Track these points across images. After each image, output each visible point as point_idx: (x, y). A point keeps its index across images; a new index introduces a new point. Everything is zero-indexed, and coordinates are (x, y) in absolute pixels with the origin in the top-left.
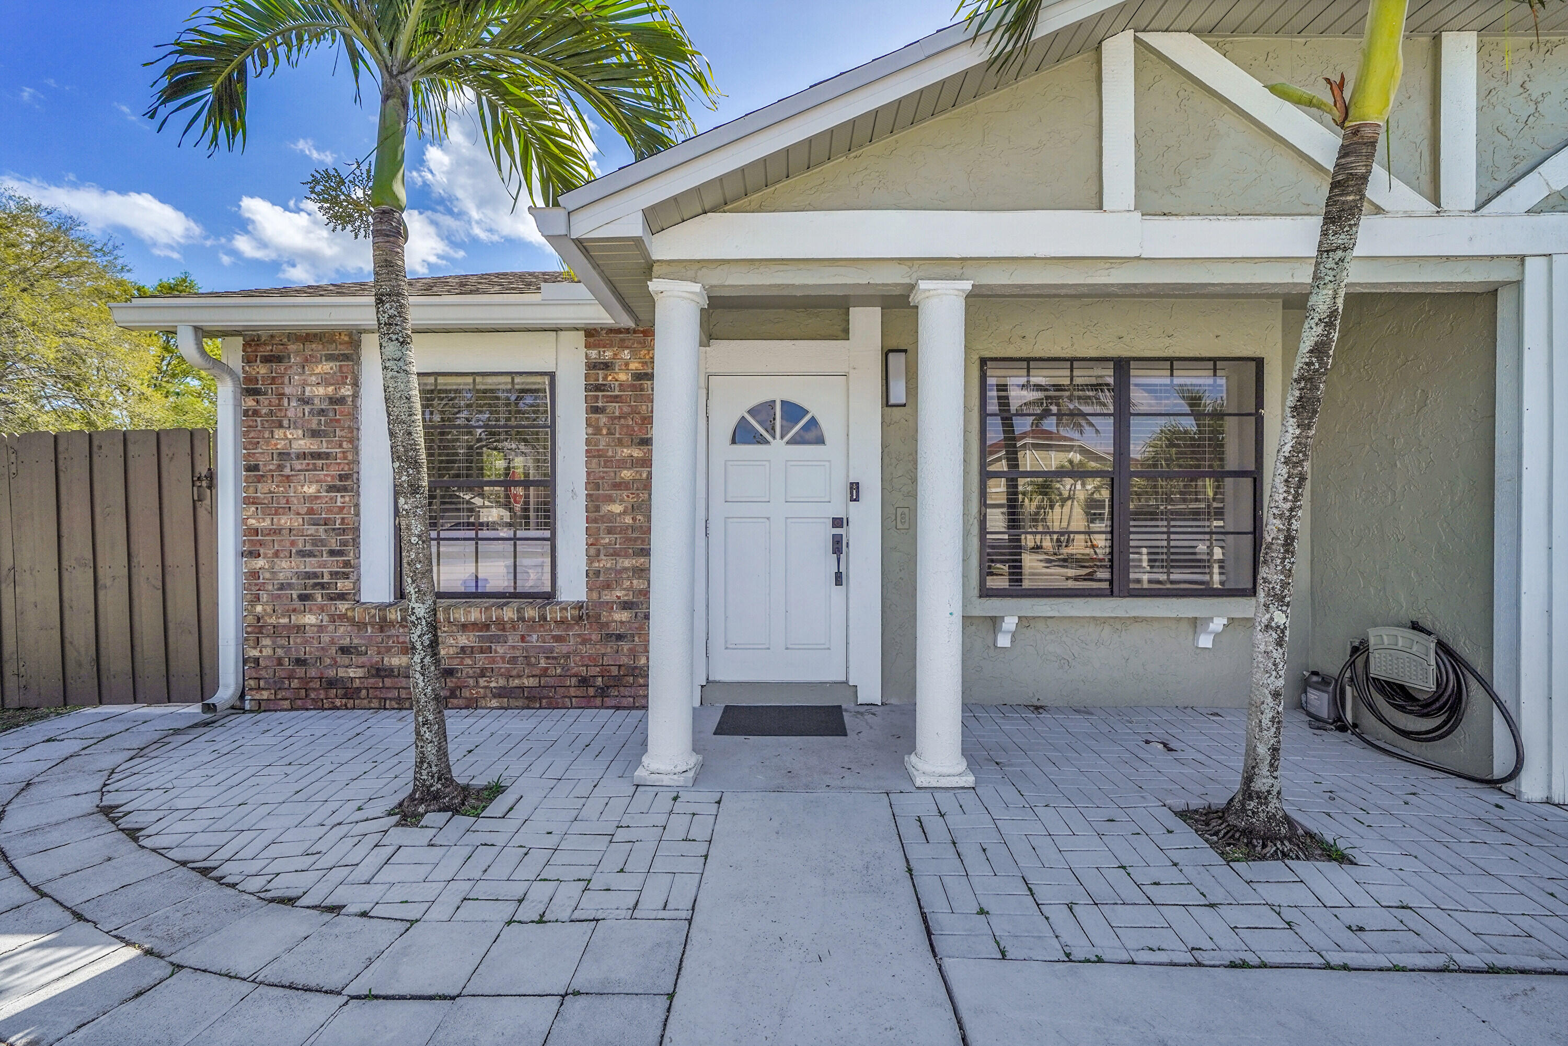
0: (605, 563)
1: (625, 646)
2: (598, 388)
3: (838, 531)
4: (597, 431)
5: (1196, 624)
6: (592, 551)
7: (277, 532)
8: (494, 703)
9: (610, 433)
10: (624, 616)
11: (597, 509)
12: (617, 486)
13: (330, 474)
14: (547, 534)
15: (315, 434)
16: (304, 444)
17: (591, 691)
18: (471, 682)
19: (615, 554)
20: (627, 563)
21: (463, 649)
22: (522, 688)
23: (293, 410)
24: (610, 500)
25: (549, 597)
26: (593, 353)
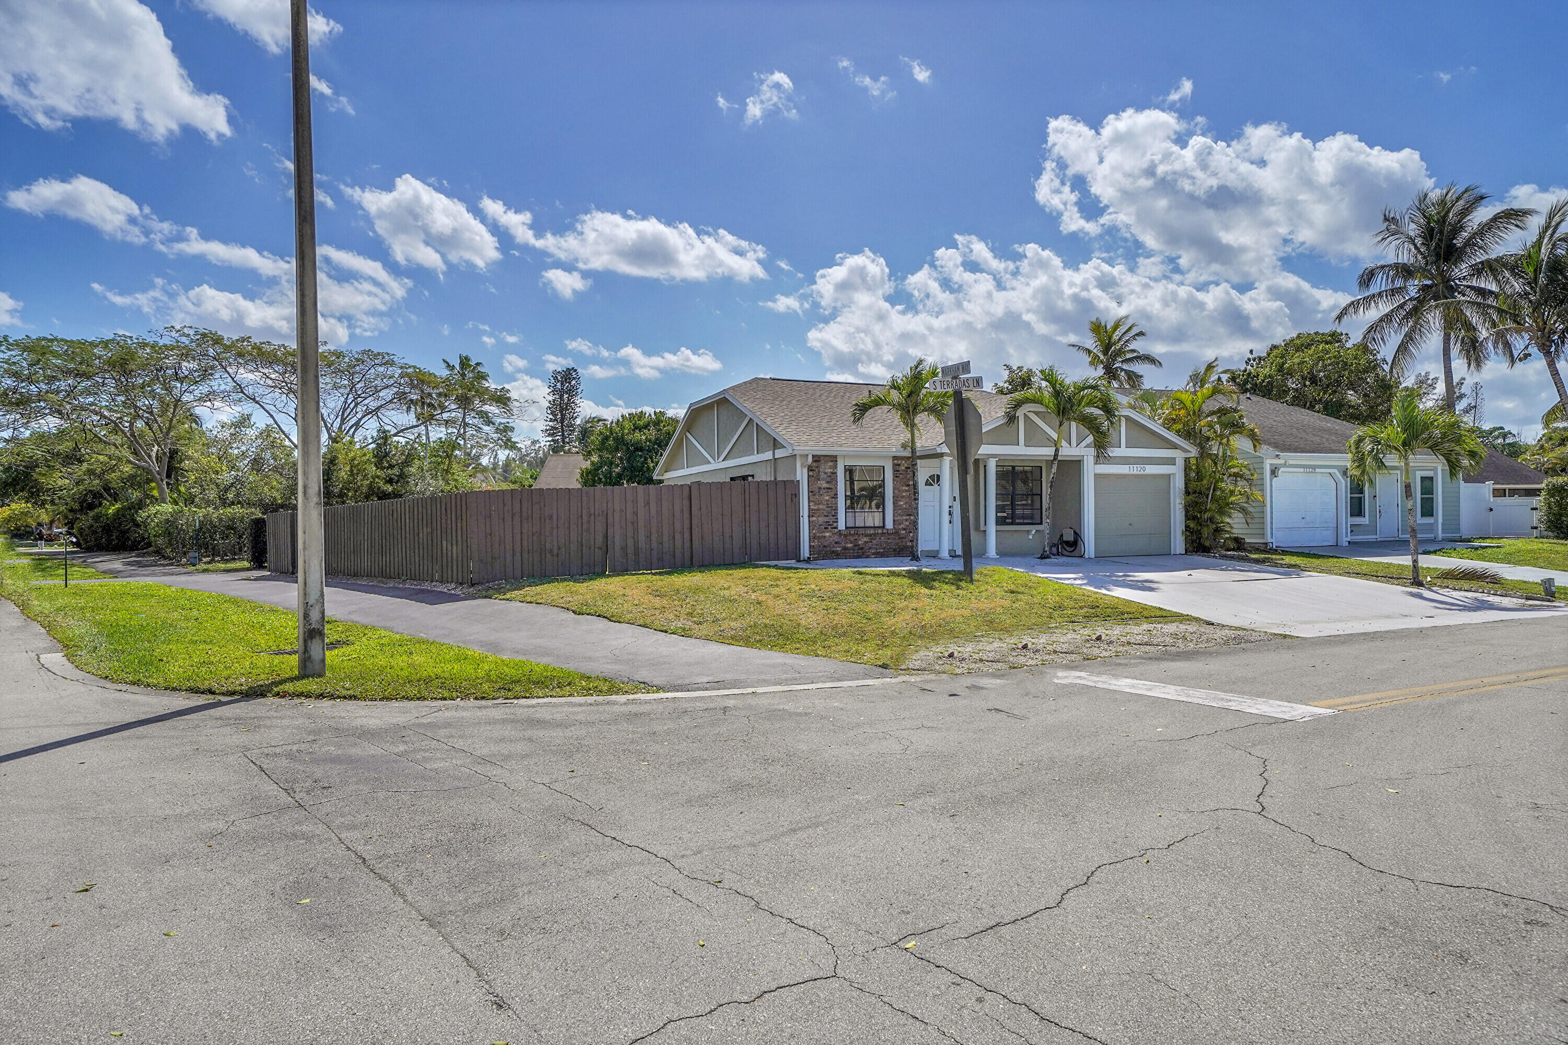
0: (899, 518)
2: (897, 471)
3: (950, 509)
4: (899, 485)
5: (1028, 532)
6: (897, 515)
7: (819, 510)
8: (873, 556)
10: (903, 532)
11: (899, 503)
12: (902, 497)
13: (832, 494)
14: (881, 512)
15: (828, 482)
16: (825, 485)
20: (904, 518)
21: (863, 542)
23: (822, 476)
25: (883, 527)
26: (896, 462)
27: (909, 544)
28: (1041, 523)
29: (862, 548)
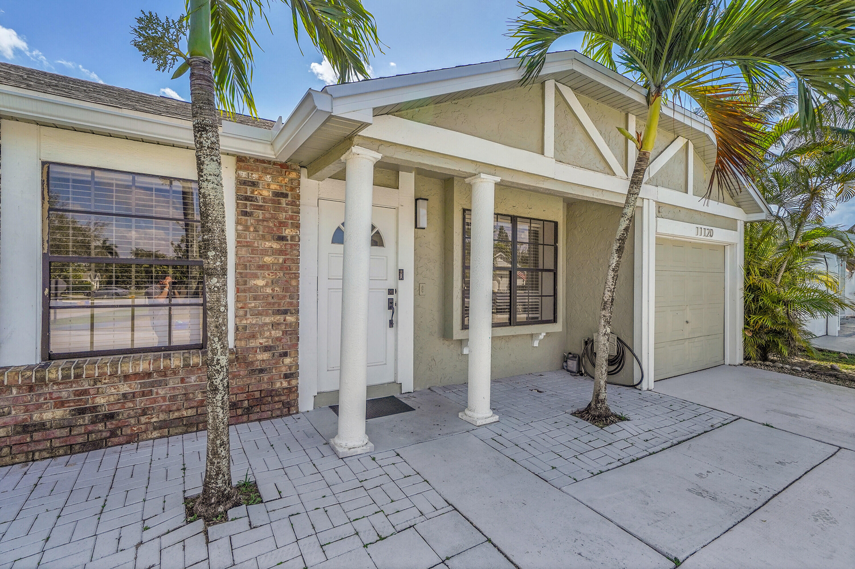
0: (251, 320)
1: (266, 377)
2: (247, 199)
3: (391, 296)
4: (246, 228)
5: (533, 336)
6: (241, 312)
8: (155, 434)
9: (256, 230)
10: (266, 356)
11: (245, 283)
12: (261, 267)
14: (200, 301)
17: (240, 411)
18: (132, 421)
19: (259, 314)
20: (268, 320)
21: (125, 395)
22: (180, 419)
24: (256, 276)
25: (202, 347)
26: (243, 174)
27: (281, 384)
28: (555, 321)
29: (111, 416)
